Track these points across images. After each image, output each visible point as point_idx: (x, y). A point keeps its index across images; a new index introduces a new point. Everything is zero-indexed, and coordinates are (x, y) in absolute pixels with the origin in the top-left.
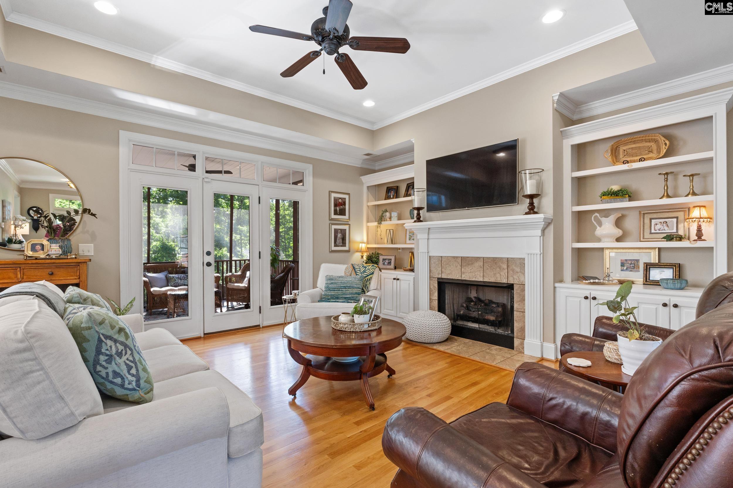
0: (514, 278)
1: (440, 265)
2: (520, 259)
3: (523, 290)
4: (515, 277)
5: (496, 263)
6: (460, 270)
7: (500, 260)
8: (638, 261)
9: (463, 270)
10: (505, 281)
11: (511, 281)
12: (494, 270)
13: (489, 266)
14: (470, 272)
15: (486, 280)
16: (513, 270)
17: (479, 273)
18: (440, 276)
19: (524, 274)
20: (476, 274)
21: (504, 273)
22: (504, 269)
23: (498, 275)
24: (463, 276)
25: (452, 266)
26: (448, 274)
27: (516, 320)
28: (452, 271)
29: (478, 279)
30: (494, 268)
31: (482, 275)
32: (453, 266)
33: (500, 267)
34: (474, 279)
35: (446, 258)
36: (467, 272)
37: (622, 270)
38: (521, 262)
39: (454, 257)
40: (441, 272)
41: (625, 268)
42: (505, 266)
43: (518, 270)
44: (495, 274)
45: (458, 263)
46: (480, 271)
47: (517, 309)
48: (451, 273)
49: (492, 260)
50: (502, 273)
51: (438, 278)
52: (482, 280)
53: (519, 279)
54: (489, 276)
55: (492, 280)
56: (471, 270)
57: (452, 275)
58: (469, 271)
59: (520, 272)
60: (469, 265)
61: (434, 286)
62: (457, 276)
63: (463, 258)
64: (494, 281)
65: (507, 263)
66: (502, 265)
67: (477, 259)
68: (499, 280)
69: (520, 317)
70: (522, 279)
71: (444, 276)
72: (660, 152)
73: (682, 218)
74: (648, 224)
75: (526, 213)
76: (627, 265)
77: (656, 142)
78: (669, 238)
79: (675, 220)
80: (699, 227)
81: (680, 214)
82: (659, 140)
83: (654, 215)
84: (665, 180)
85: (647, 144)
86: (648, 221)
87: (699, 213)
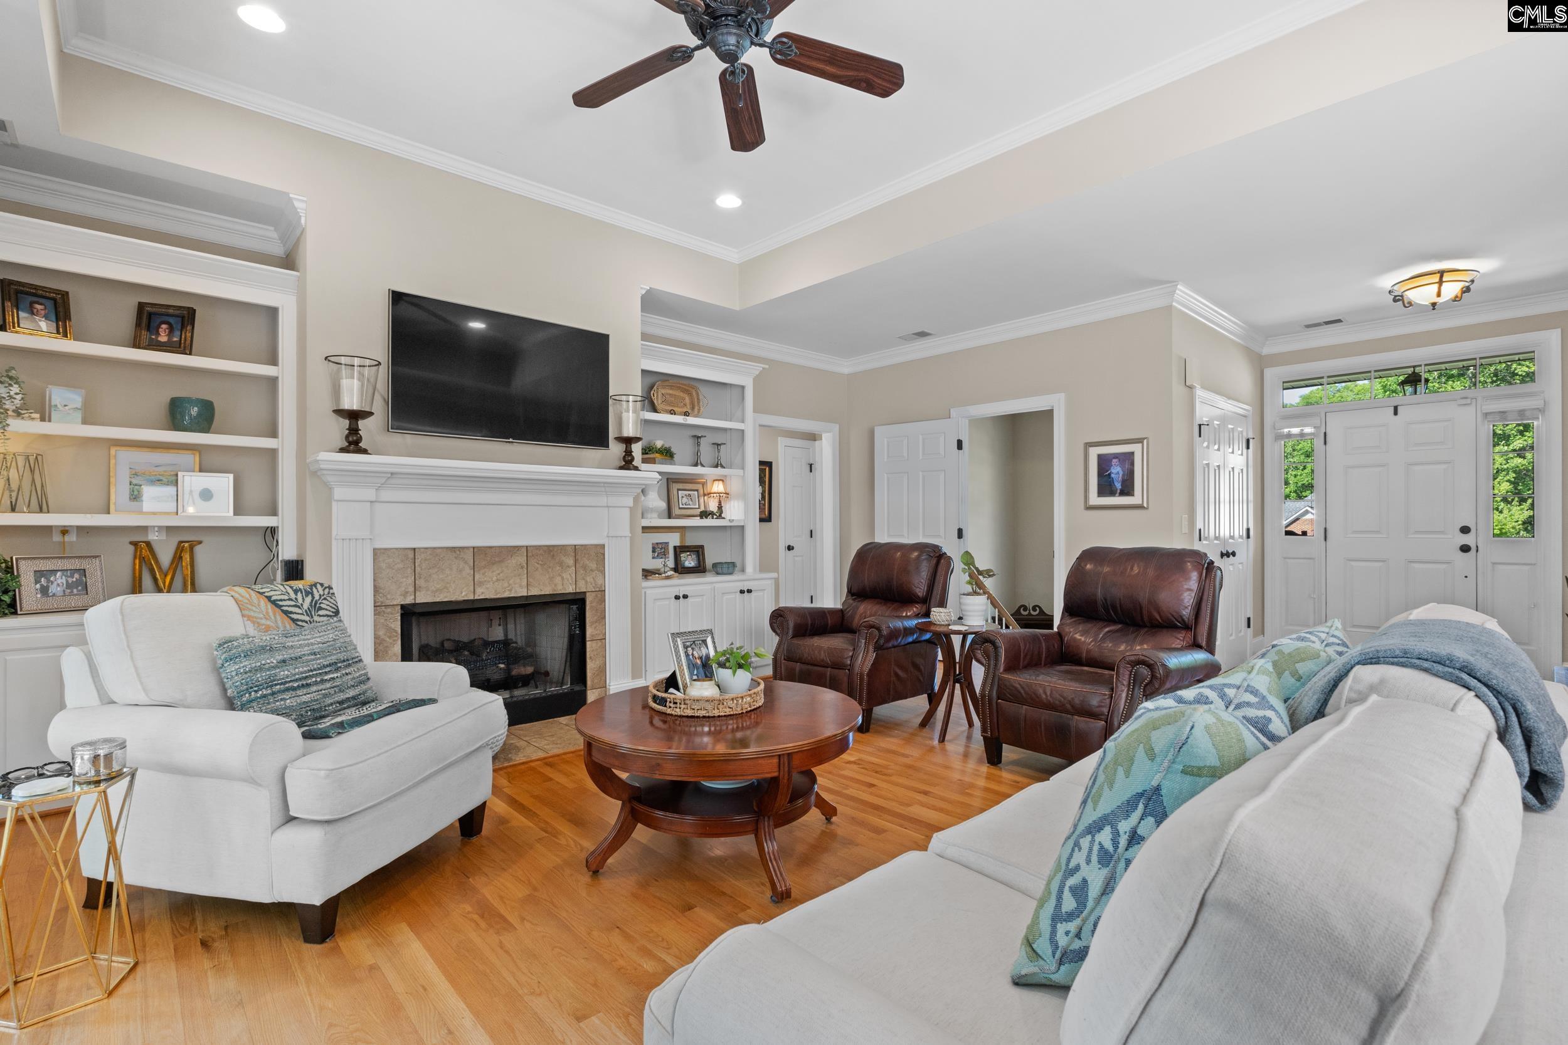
0: (586, 582)
1: (410, 571)
2: (596, 546)
3: (603, 600)
4: (589, 579)
5: (553, 556)
6: (472, 578)
7: (561, 549)
8: (667, 543)
9: (477, 577)
10: (570, 589)
11: (582, 588)
12: (550, 570)
13: (540, 562)
14: (498, 580)
15: (534, 592)
16: (585, 568)
17: (518, 581)
18: (409, 600)
19: (603, 572)
20: (511, 582)
21: (568, 576)
22: (568, 567)
23: (558, 580)
24: (479, 590)
25: (448, 572)
26: (437, 591)
27: (591, 658)
28: (448, 583)
29: (516, 592)
30: (550, 567)
31: (525, 583)
32: (451, 569)
33: (561, 564)
34: (506, 595)
35: (429, 552)
36: (489, 582)
37: (653, 558)
38: (598, 553)
39: (453, 549)
40: (411, 589)
41: (656, 554)
42: (571, 562)
43: (593, 565)
44: (551, 579)
45: (466, 563)
46: (519, 575)
47: (592, 636)
48: (445, 587)
49: (545, 551)
50: (564, 575)
51: (403, 607)
52: (525, 594)
53: (595, 581)
54: (539, 584)
55: (547, 591)
56: (499, 574)
57: (449, 592)
58: (495, 578)
59: (598, 569)
60: (493, 564)
61: (390, 630)
62: (463, 594)
63: (477, 551)
64: (551, 593)
65: (573, 554)
66: (564, 558)
67: (513, 550)
68: (560, 589)
69: (597, 649)
70: (600, 582)
71: (423, 598)
72: (693, 408)
73: (701, 492)
74: (676, 497)
75: (621, 468)
76: (658, 550)
77: (690, 394)
78: (704, 514)
79: (696, 492)
80: (720, 503)
81: (700, 487)
82: (694, 393)
83: (681, 486)
84: (698, 445)
85: (681, 394)
86: (675, 492)
87: (718, 487)
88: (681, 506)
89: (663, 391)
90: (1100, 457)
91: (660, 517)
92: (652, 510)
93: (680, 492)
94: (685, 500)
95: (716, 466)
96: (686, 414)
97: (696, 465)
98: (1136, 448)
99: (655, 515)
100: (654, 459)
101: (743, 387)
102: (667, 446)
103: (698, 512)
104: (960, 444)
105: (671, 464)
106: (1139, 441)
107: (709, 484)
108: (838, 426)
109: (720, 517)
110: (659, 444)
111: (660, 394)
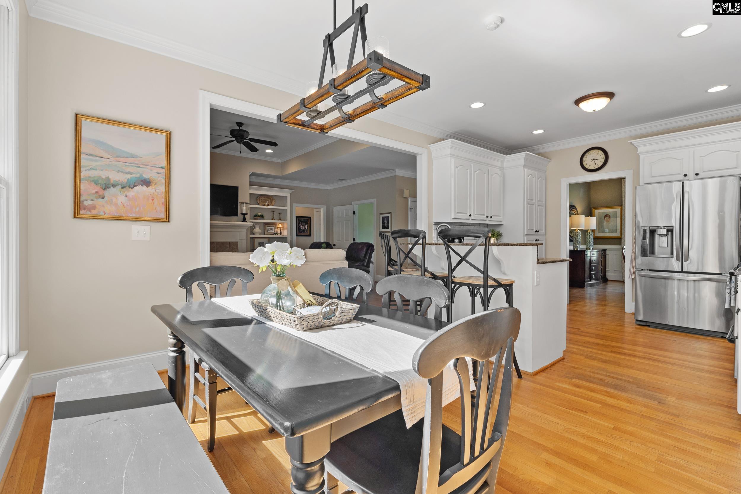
2: (236, 242)
4: (234, 251)
5: (223, 244)
12: (222, 248)
13: (220, 246)
19: (238, 249)
22: (228, 247)
23: (225, 251)
33: (226, 246)
38: (236, 244)
43: (235, 247)
44: (223, 250)
46: (214, 249)
50: (227, 250)
65: (229, 244)
72: (271, 203)
73: (275, 227)
74: (266, 229)
75: (242, 222)
76: (260, 244)
77: (270, 199)
78: (275, 234)
79: (273, 228)
80: (281, 231)
81: (275, 226)
82: (272, 199)
83: (268, 226)
84: (273, 214)
85: (268, 199)
86: (266, 227)
87: (280, 226)
88: (268, 231)
89: (261, 199)
90: (383, 217)
91: (260, 234)
92: (257, 233)
93: (268, 227)
94: (269, 230)
95: (279, 220)
96: (268, 205)
97: (272, 220)
98: (389, 215)
99: (259, 234)
100: (257, 218)
101: (287, 197)
102: (262, 214)
103: (273, 233)
104: (354, 213)
105: (263, 220)
106: (389, 213)
107: (278, 225)
108: (325, 206)
109: (281, 234)
110: (259, 214)
111: (260, 199)
